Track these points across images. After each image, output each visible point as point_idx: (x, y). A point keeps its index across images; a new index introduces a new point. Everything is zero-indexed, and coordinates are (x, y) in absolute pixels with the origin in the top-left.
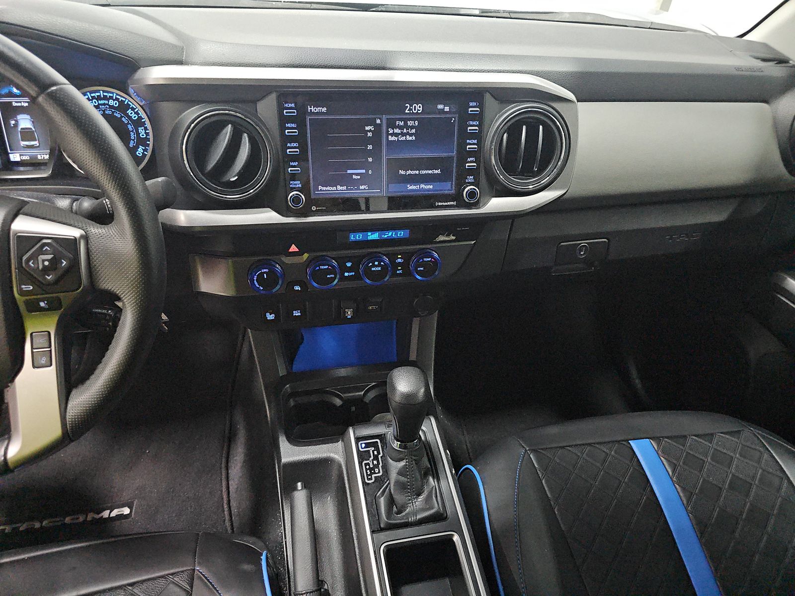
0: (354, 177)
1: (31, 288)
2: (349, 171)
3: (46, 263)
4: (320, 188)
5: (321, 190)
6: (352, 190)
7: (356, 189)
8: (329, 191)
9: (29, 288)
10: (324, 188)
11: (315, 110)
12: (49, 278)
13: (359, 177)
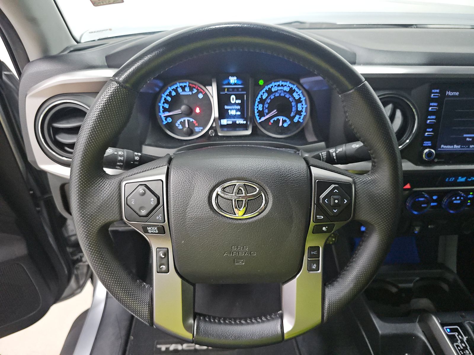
0: (468, 139)
1: (322, 217)
2: (465, 136)
3: (336, 201)
4: (442, 146)
5: (442, 148)
6: (464, 148)
7: (467, 148)
8: (448, 148)
9: (321, 217)
10: (445, 147)
11: (451, 94)
12: (335, 211)
13: (471, 139)
